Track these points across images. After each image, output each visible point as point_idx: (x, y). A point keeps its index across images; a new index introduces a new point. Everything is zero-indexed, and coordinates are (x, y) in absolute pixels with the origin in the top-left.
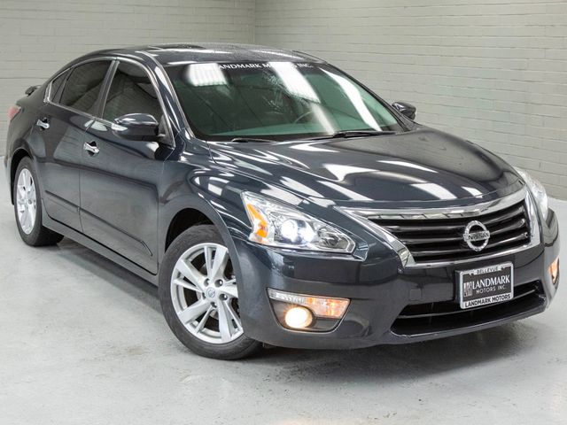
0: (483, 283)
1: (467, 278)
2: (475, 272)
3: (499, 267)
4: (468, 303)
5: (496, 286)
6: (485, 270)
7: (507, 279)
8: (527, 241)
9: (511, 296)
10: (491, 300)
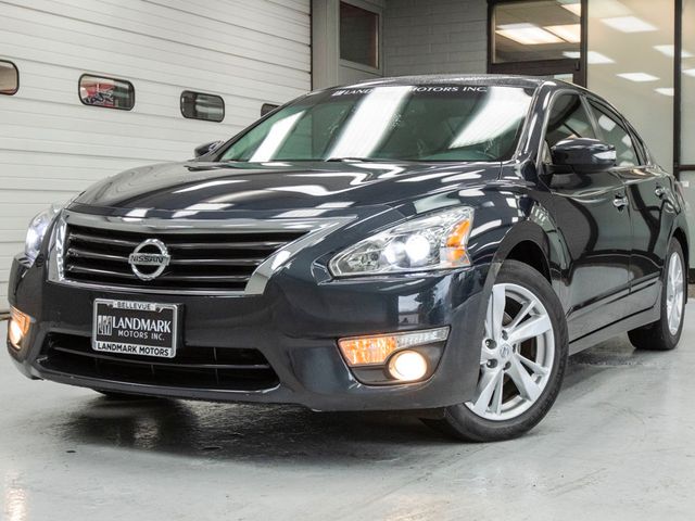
0: (130, 323)
1: (104, 310)
2: (115, 304)
3: (153, 307)
4: (102, 343)
5: (150, 333)
6: (129, 305)
7: (167, 327)
8: (242, 285)
9: (171, 353)
10: (138, 350)
